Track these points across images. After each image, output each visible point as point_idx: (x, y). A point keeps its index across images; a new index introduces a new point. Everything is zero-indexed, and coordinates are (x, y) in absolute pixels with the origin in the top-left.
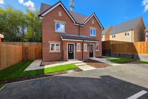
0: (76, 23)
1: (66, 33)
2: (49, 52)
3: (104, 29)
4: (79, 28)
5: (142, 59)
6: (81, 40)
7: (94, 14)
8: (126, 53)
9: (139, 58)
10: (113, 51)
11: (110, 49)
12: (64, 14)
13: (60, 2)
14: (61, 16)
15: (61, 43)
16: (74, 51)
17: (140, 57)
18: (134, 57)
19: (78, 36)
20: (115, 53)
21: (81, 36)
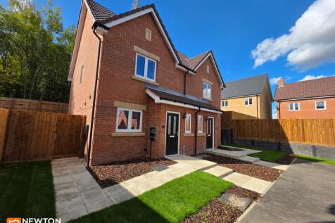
0: (180, 64)
1: (158, 84)
2: (113, 135)
3: (224, 86)
4: (185, 76)
5: (297, 152)
6: (195, 106)
7: (210, 54)
8: (264, 140)
9: (291, 149)
10: (238, 135)
11: (232, 130)
12: (157, 37)
13: (153, 6)
14: (150, 40)
15: (145, 109)
16: (179, 133)
17: (292, 147)
18: (281, 147)
19: (183, 96)
20: (243, 138)
21: (189, 97)
